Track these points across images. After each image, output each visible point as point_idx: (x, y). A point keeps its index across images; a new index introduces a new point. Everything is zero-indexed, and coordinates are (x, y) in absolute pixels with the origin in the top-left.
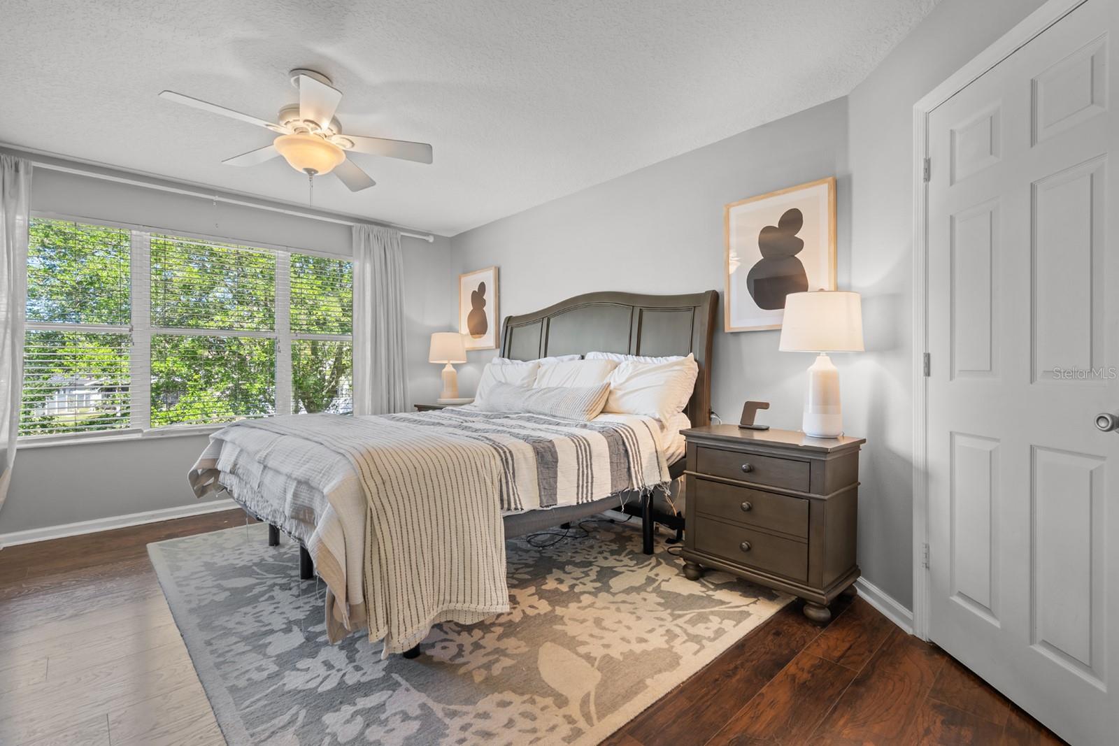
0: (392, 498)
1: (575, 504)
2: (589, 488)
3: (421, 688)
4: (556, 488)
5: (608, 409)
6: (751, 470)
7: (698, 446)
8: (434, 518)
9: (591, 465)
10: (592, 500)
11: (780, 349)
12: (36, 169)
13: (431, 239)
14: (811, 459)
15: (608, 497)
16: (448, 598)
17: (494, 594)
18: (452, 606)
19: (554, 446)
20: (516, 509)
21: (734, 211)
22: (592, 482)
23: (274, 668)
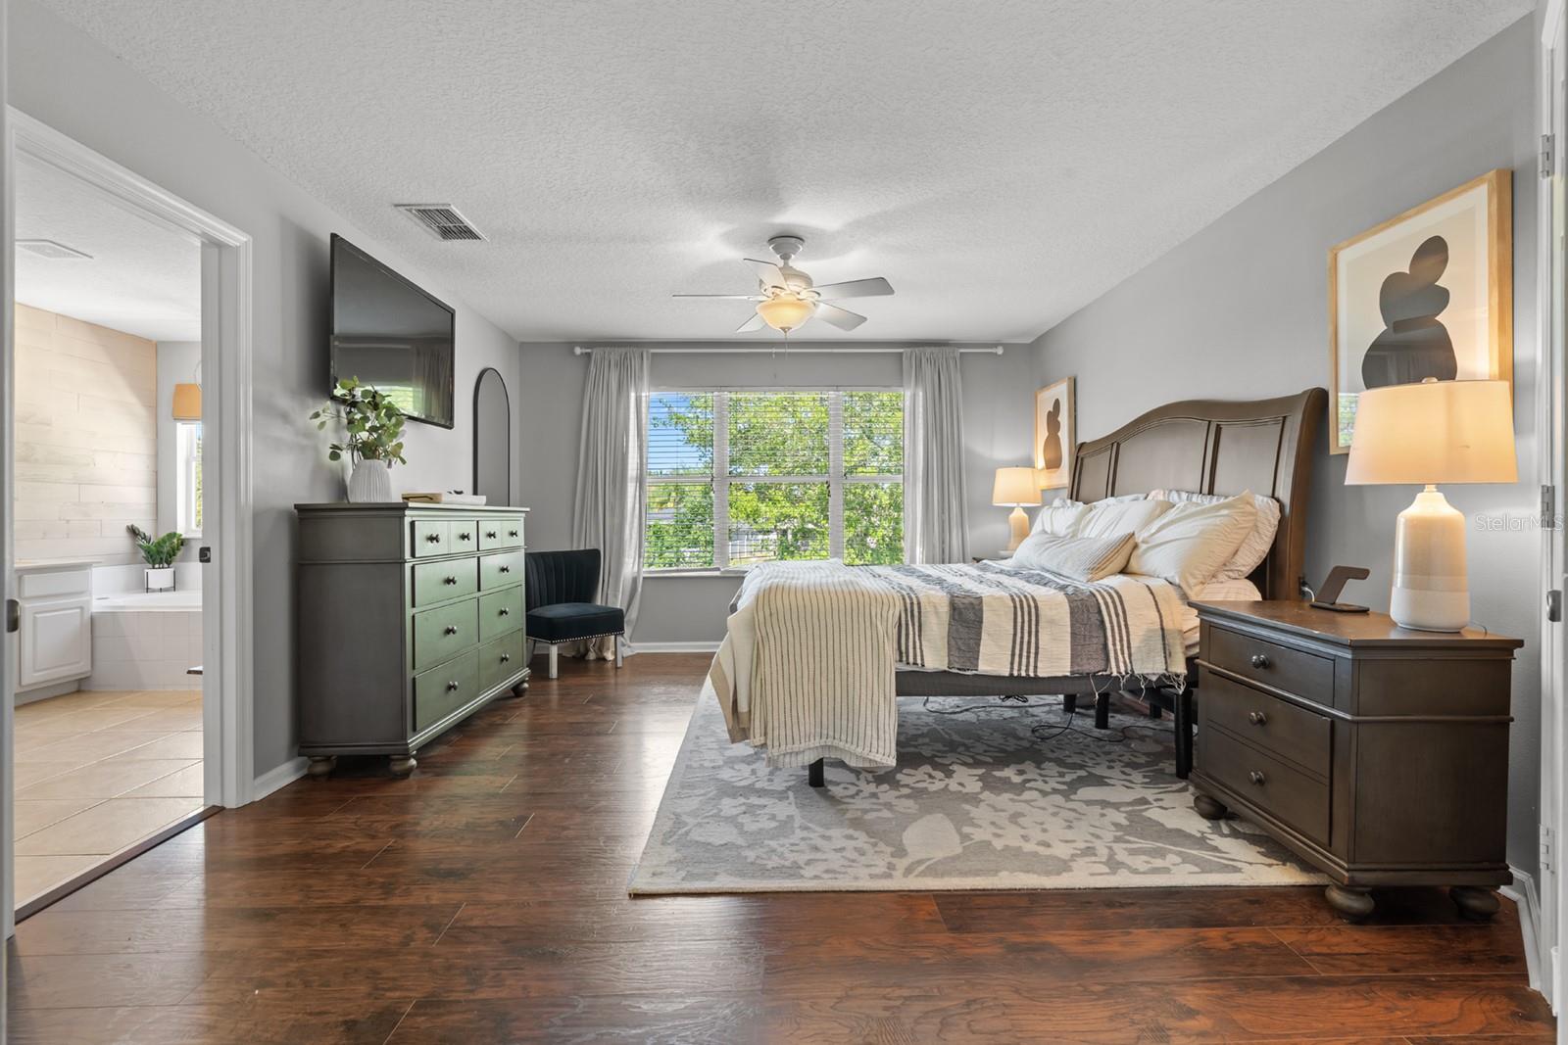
0: (777, 630)
1: (1007, 674)
2: (1032, 660)
3: (801, 806)
4: (979, 652)
5: (1130, 569)
6: (1265, 665)
7: (1212, 625)
8: (817, 654)
9: (1037, 632)
10: (1036, 675)
11: (1346, 483)
12: (653, 354)
13: (1000, 351)
14: (1335, 656)
15: (1066, 677)
16: (831, 733)
17: (875, 742)
18: (836, 743)
19: (981, 603)
20: (915, 664)
21: (1346, 256)
22: (1037, 654)
23: (721, 763)
